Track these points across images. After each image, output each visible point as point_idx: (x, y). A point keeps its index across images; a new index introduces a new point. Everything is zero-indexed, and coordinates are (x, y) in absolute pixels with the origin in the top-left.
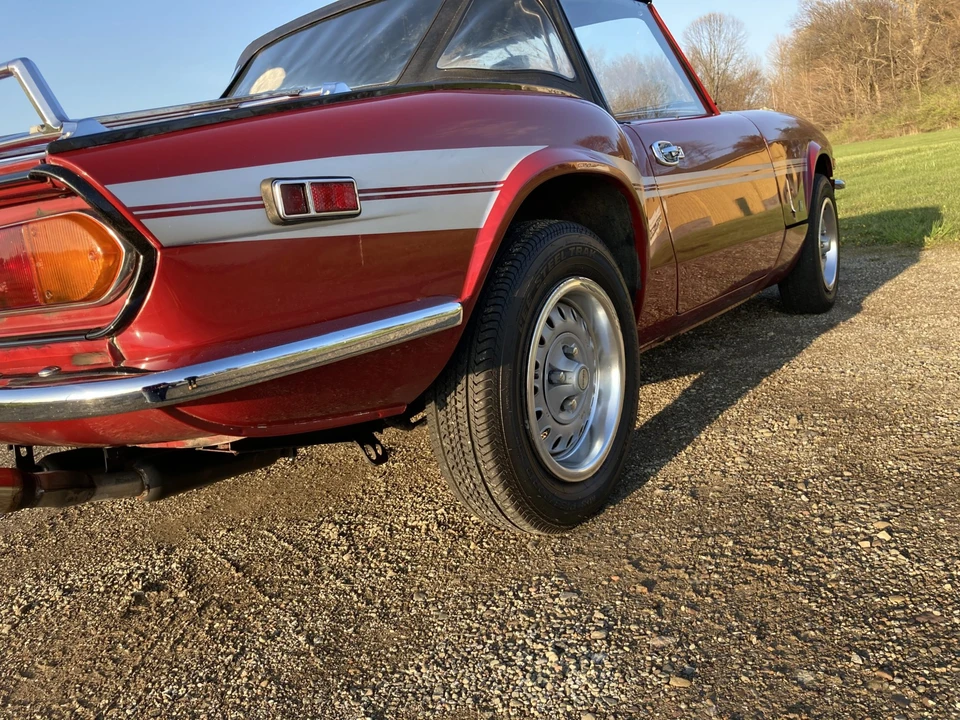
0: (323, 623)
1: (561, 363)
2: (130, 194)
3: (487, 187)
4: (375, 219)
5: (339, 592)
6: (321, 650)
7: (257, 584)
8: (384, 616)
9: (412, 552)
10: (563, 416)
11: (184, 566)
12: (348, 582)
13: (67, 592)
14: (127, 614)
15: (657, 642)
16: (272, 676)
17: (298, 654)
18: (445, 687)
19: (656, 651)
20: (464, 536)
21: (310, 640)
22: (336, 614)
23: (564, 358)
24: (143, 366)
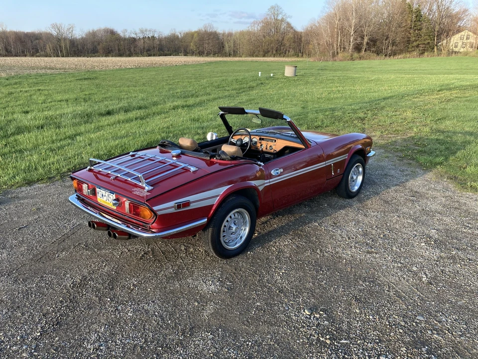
0: (176, 268)
1: (233, 225)
2: (155, 208)
3: (217, 196)
4: (193, 206)
5: (181, 262)
6: (175, 273)
7: (166, 257)
8: (187, 269)
9: (197, 257)
10: (231, 236)
11: (152, 250)
12: (183, 261)
13: (129, 251)
14: (141, 259)
15: (228, 284)
16: (165, 276)
17: (171, 273)
18: (192, 284)
19: (227, 285)
20: (208, 255)
21: (173, 271)
22: (178, 267)
23: (233, 224)
24: (153, 230)
